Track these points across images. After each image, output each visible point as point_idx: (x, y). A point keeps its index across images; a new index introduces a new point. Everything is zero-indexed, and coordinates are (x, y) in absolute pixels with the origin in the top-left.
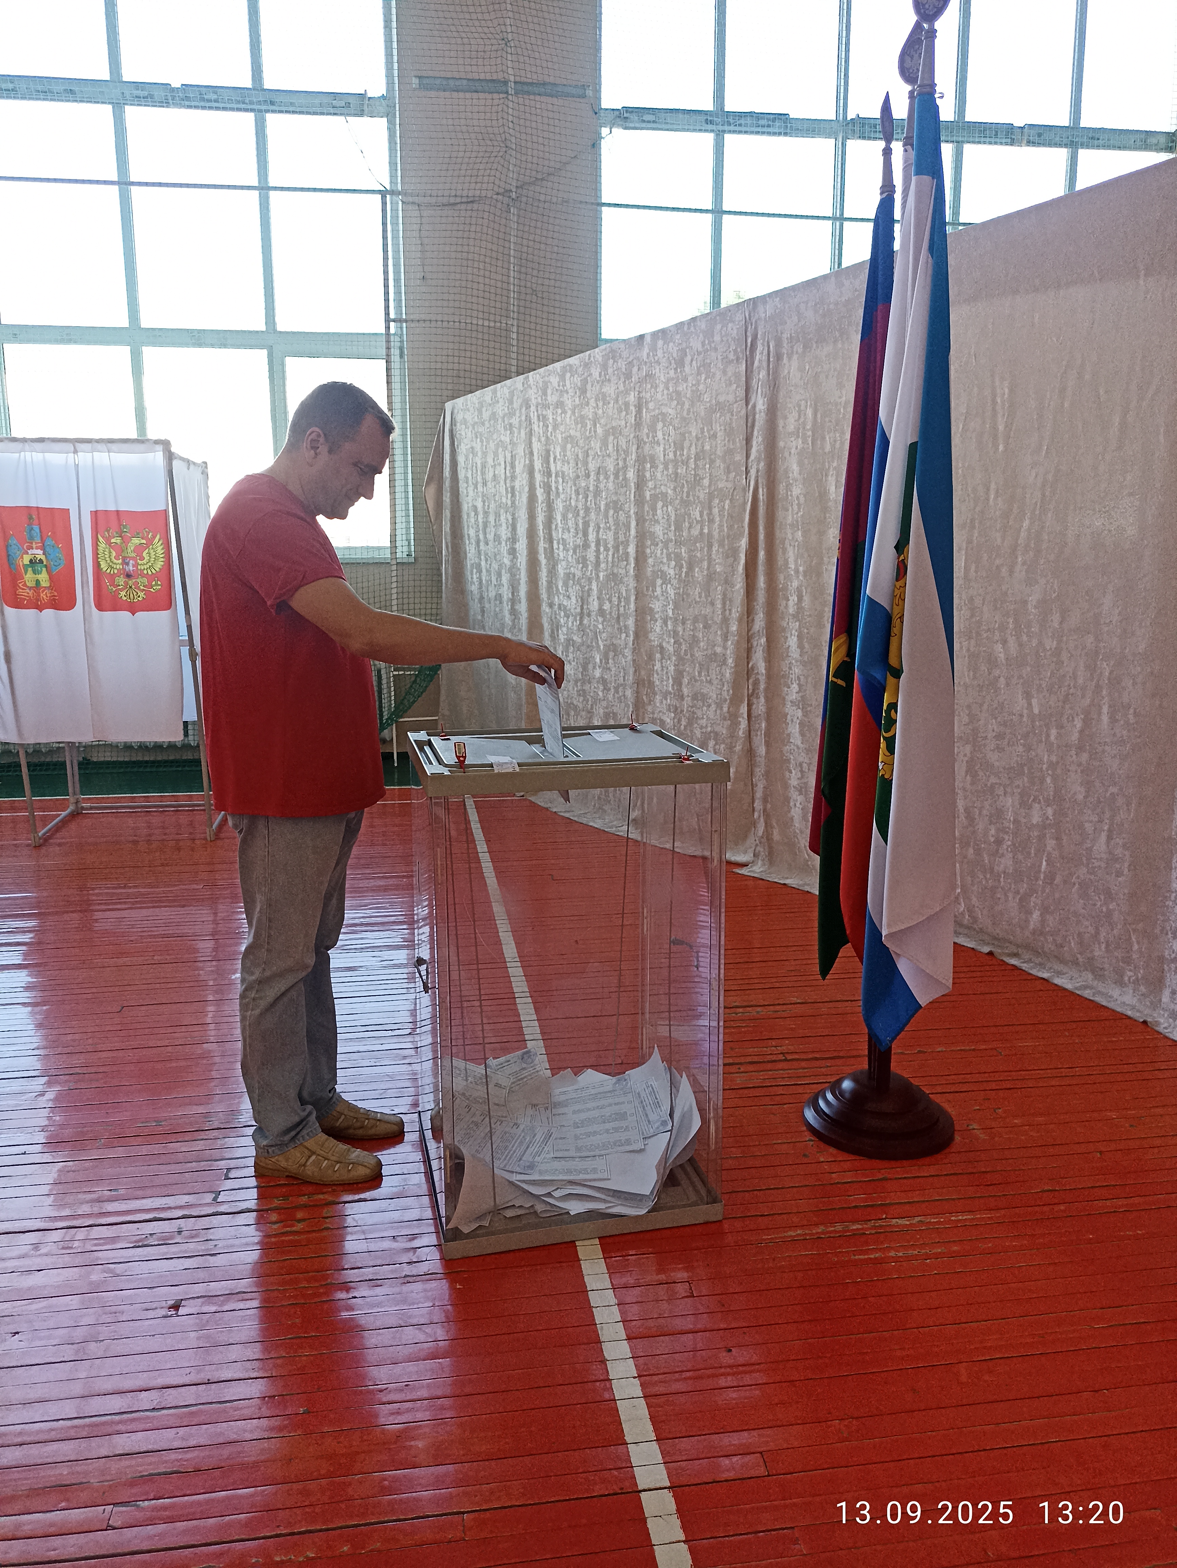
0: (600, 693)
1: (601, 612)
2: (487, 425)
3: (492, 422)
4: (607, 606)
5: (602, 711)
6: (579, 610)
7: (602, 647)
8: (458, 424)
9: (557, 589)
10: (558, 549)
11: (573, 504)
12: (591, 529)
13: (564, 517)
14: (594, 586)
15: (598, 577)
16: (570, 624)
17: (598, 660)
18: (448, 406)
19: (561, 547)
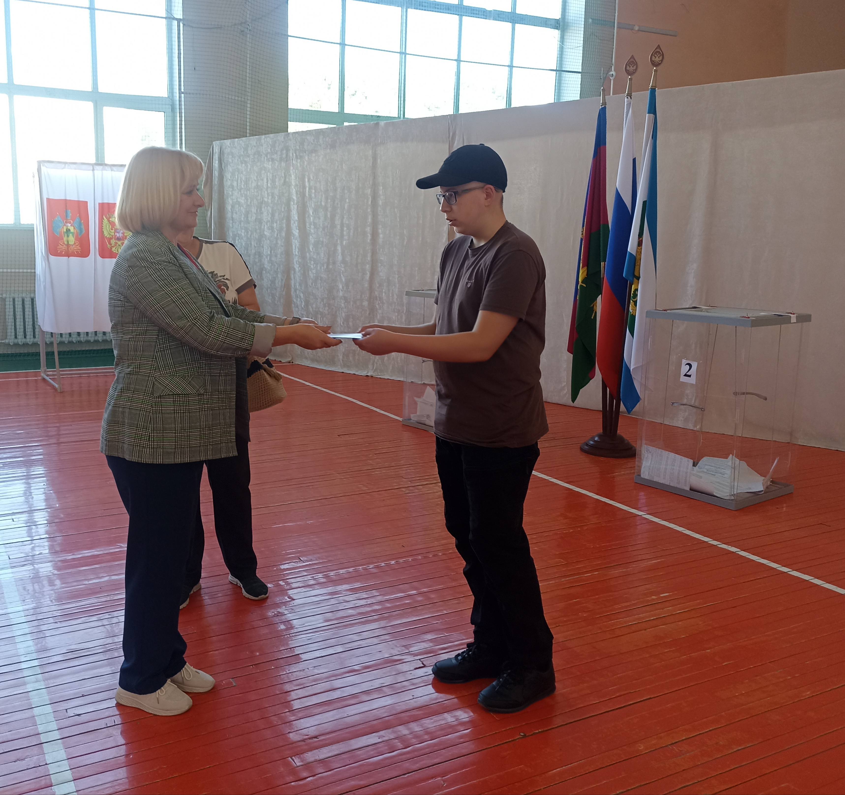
0: (343, 305)
1: (344, 261)
2: (252, 157)
3: (256, 156)
4: (348, 259)
5: (343, 314)
6: (326, 260)
7: (344, 280)
8: (226, 155)
9: (309, 249)
10: (310, 227)
11: (323, 204)
12: (337, 218)
13: (315, 210)
14: (339, 248)
15: (342, 243)
16: (319, 268)
17: (341, 287)
18: (216, 145)
19: (312, 227)
